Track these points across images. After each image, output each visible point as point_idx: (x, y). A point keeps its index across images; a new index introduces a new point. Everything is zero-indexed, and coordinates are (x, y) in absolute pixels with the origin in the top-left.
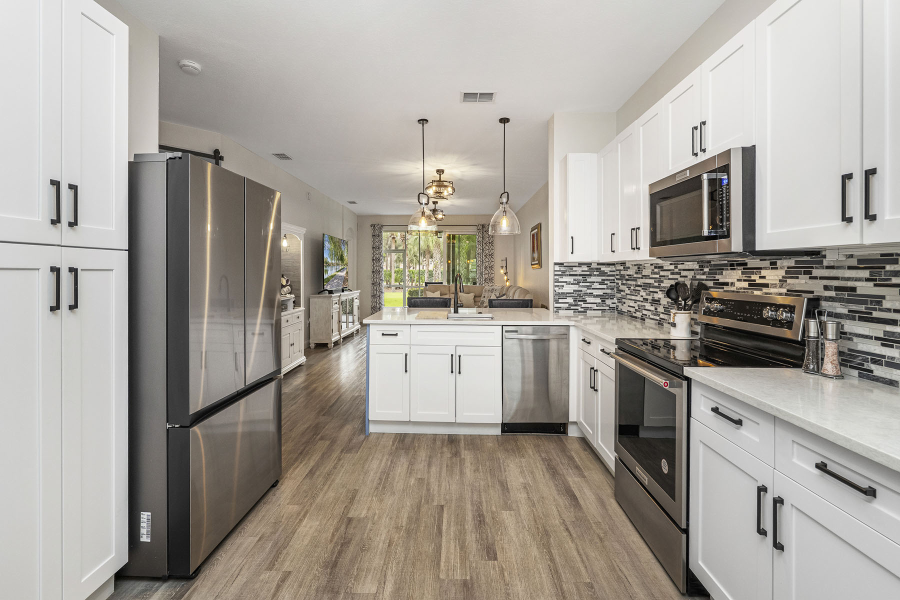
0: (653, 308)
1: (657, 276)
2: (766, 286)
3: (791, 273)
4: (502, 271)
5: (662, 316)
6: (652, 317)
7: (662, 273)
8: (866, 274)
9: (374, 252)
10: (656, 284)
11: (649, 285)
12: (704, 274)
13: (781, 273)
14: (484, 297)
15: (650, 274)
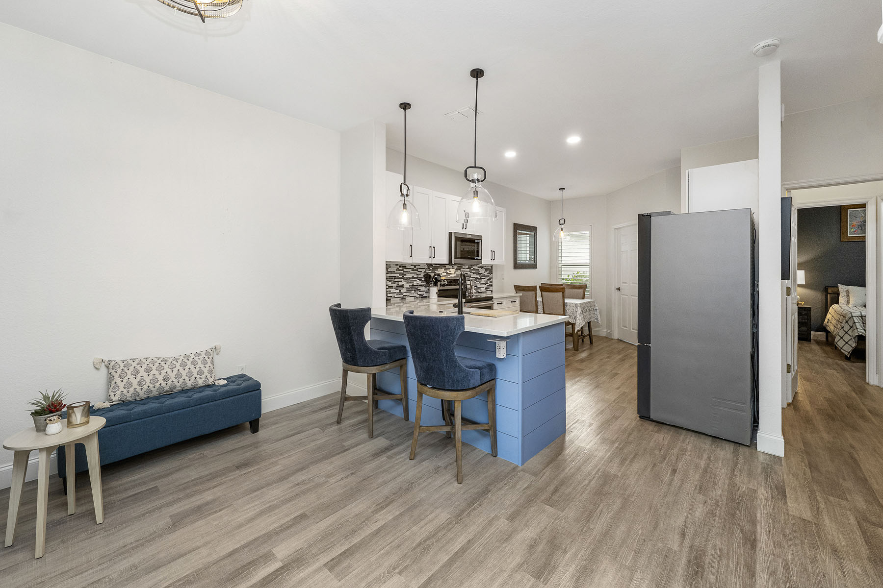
0: (398, 291)
1: (402, 272)
2: (451, 274)
3: (457, 270)
5: (405, 294)
6: (397, 296)
7: (405, 270)
8: (469, 270)
10: (401, 277)
11: (395, 277)
12: (430, 270)
13: (454, 270)
15: (395, 270)
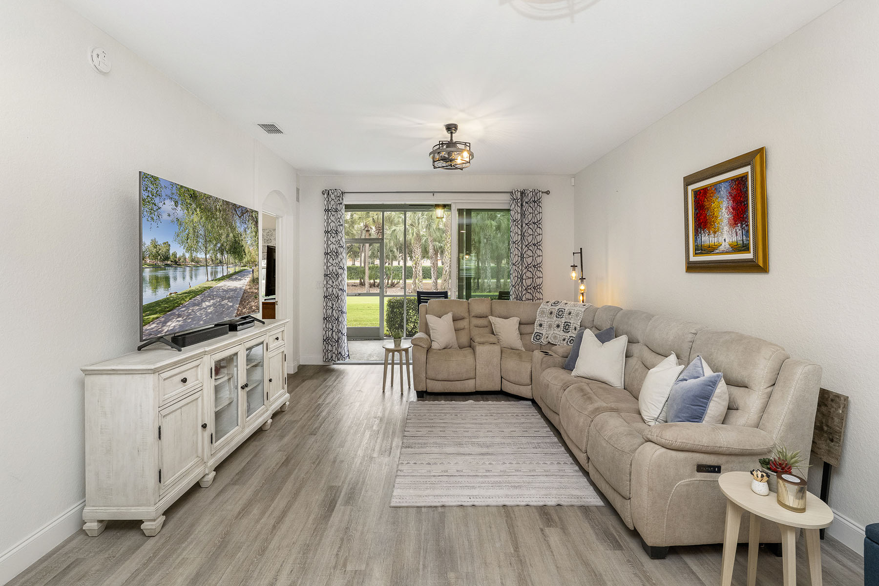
4: (574, 275)
9: (328, 239)
14: (541, 325)
